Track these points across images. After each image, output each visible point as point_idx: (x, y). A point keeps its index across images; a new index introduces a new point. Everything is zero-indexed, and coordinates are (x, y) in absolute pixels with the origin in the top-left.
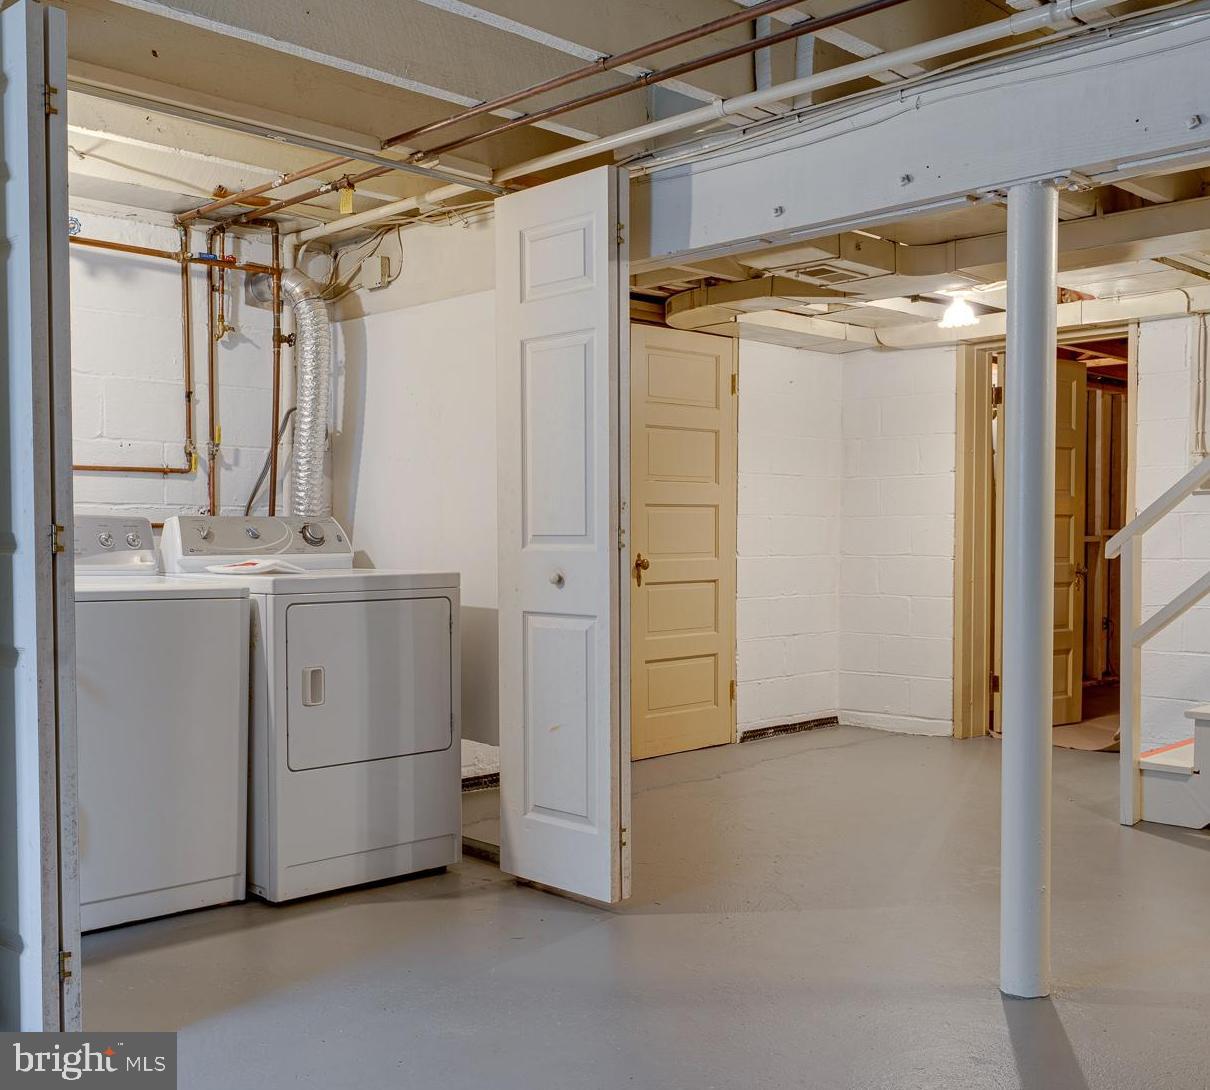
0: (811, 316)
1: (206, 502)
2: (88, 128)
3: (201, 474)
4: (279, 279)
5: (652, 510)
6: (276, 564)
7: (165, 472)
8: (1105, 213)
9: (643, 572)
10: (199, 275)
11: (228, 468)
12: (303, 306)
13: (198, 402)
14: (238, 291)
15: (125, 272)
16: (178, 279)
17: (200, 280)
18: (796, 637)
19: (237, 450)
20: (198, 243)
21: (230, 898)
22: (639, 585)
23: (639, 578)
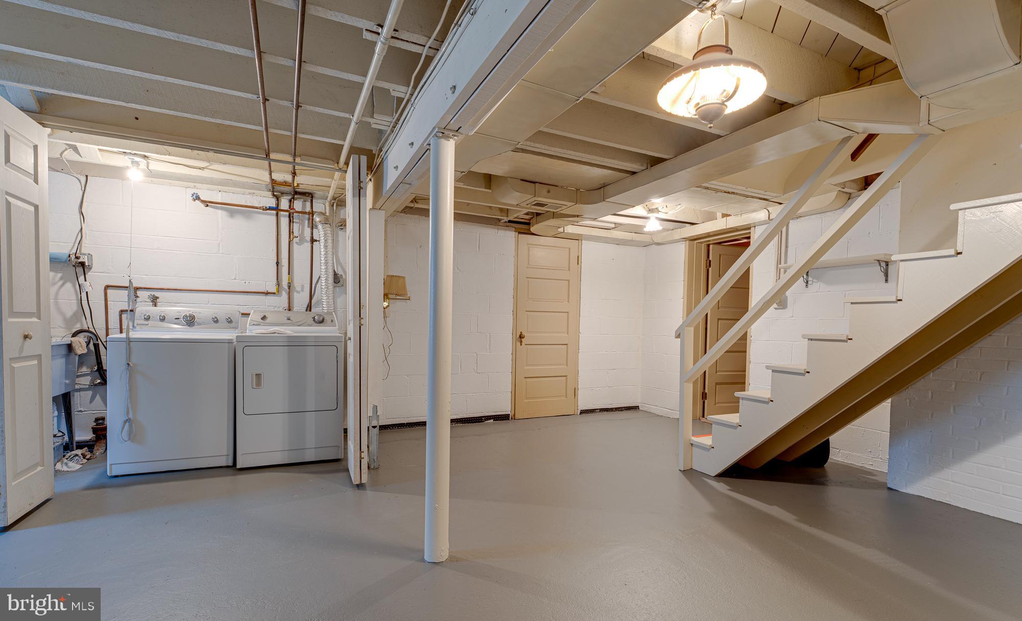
0: (610, 229)
1: (286, 305)
2: (160, 155)
3: (285, 295)
4: (313, 216)
5: (529, 313)
6: (276, 330)
7: (267, 293)
8: (651, 166)
9: (523, 340)
10: (285, 216)
11: (298, 292)
12: (320, 227)
13: (283, 266)
14: (304, 222)
15: (247, 216)
16: (275, 218)
17: (285, 218)
18: (615, 371)
19: (303, 285)
20: (284, 204)
21: (224, 464)
22: (521, 345)
23: (521, 342)
